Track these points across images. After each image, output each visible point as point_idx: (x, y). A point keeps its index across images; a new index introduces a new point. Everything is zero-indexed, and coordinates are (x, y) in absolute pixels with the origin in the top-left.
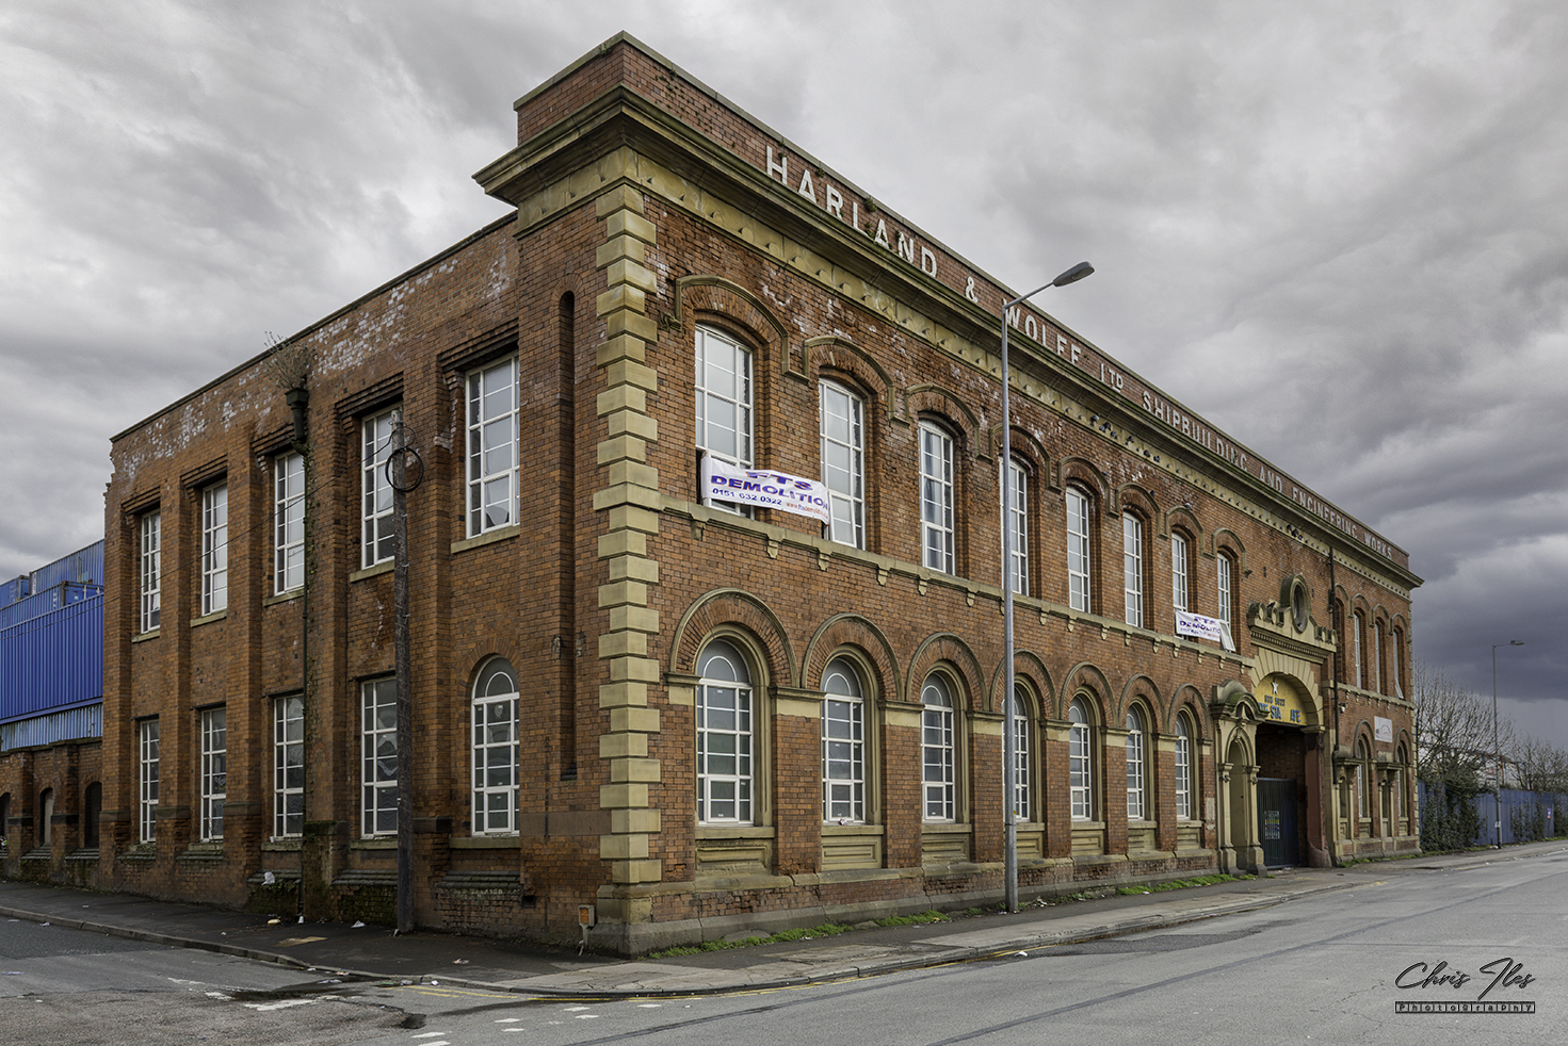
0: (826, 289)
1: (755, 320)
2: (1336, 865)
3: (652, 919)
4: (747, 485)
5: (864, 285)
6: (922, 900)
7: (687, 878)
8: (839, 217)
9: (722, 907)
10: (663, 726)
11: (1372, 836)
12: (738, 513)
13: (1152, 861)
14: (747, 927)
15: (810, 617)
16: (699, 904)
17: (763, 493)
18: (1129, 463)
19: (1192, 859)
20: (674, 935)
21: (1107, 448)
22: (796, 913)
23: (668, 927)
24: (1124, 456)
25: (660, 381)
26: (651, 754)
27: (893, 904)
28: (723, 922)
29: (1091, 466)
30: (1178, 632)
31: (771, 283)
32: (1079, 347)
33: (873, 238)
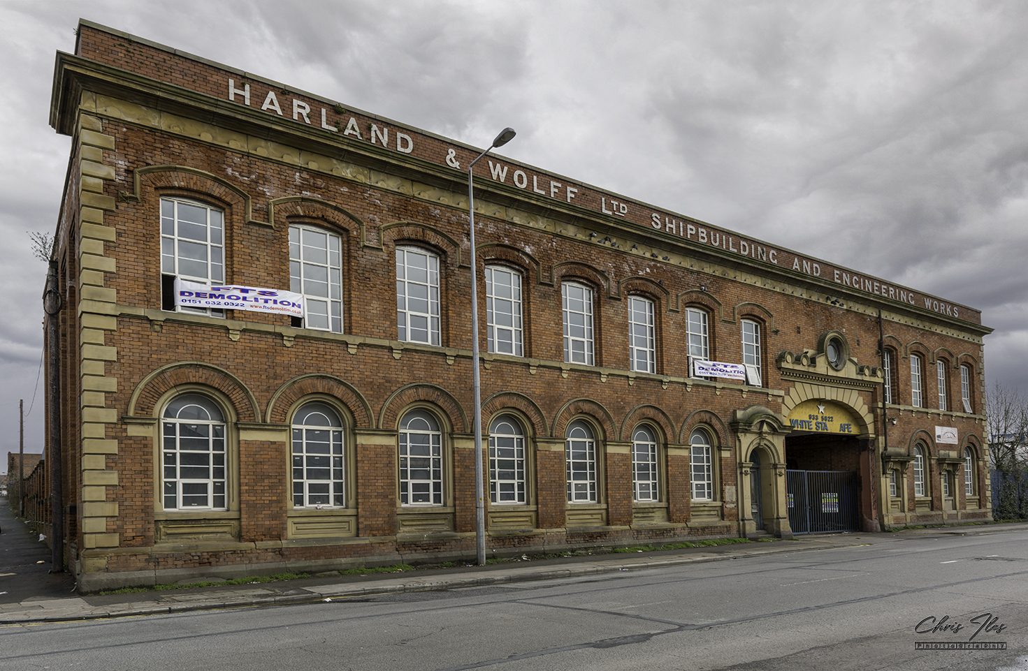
0: (292, 167)
1: (218, 191)
2: (884, 530)
3: (107, 570)
4: (211, 296)
5: (335, 161)
6: (396, 556)
7: (145, 544)
8: (307, 121)
9: (179, 563)
10: (121, 449)
11: (932, 510)
12: (207, 313)
13: (659, 530)
14: (202, 575)
15: (275, 377)
16: (155, 561)
17: (226, 300)
18: (634, 262)
20: (126, 580)
21: (610, 254)
22: (249, 567)
23: (122, 576)
24: (628, 258)
25: (119, 234)
26: (108, 467)
27: (361, 560)
28: (179, 572)
29: (590, 267)
30: (696, 375)
31: (235, 166)
32: (576, 188)
33: (342, 130)
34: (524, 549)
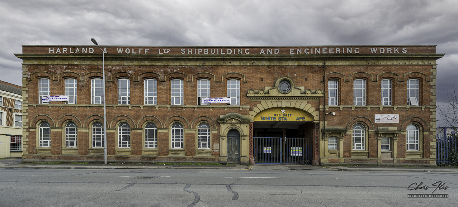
0: (63, 65)
1: (47, 75)
2: (320, 165)
3: (26, 159)
4: (47, 99)
5: (73, 61)
6: (86, 160)
7: (33, 154)
8: (66, 52)
9: (39, 158)
10: (29, 134)
12: (48, 103)
14: (42, 161)
15: (59, 116)
16: (34, 157)
17: (49, 100)
18: (172, 68)
19: (202, 158)
20: (28, 161)
21: (161, 67)
22: (52, 160)
23: (28, 160)
24: (170, 67)
25: (29, 89)
26: (27, 138)
27: (77, 160)
28: (38, 160)
29: (153, 73)
30: (203, 103)
31: (51, 68)
32: (142, 48)
33: (74, 53)
34: (124, 161)
